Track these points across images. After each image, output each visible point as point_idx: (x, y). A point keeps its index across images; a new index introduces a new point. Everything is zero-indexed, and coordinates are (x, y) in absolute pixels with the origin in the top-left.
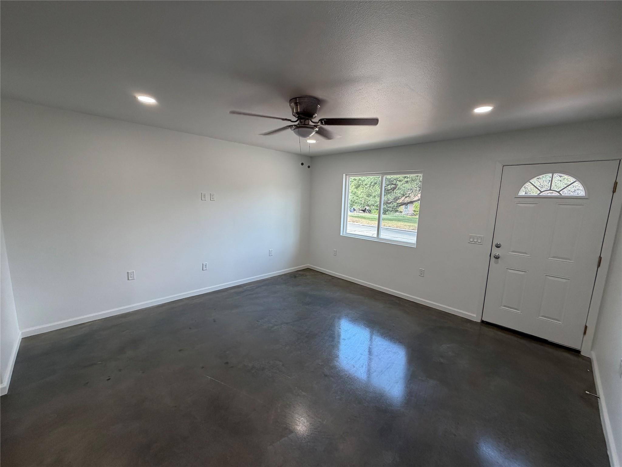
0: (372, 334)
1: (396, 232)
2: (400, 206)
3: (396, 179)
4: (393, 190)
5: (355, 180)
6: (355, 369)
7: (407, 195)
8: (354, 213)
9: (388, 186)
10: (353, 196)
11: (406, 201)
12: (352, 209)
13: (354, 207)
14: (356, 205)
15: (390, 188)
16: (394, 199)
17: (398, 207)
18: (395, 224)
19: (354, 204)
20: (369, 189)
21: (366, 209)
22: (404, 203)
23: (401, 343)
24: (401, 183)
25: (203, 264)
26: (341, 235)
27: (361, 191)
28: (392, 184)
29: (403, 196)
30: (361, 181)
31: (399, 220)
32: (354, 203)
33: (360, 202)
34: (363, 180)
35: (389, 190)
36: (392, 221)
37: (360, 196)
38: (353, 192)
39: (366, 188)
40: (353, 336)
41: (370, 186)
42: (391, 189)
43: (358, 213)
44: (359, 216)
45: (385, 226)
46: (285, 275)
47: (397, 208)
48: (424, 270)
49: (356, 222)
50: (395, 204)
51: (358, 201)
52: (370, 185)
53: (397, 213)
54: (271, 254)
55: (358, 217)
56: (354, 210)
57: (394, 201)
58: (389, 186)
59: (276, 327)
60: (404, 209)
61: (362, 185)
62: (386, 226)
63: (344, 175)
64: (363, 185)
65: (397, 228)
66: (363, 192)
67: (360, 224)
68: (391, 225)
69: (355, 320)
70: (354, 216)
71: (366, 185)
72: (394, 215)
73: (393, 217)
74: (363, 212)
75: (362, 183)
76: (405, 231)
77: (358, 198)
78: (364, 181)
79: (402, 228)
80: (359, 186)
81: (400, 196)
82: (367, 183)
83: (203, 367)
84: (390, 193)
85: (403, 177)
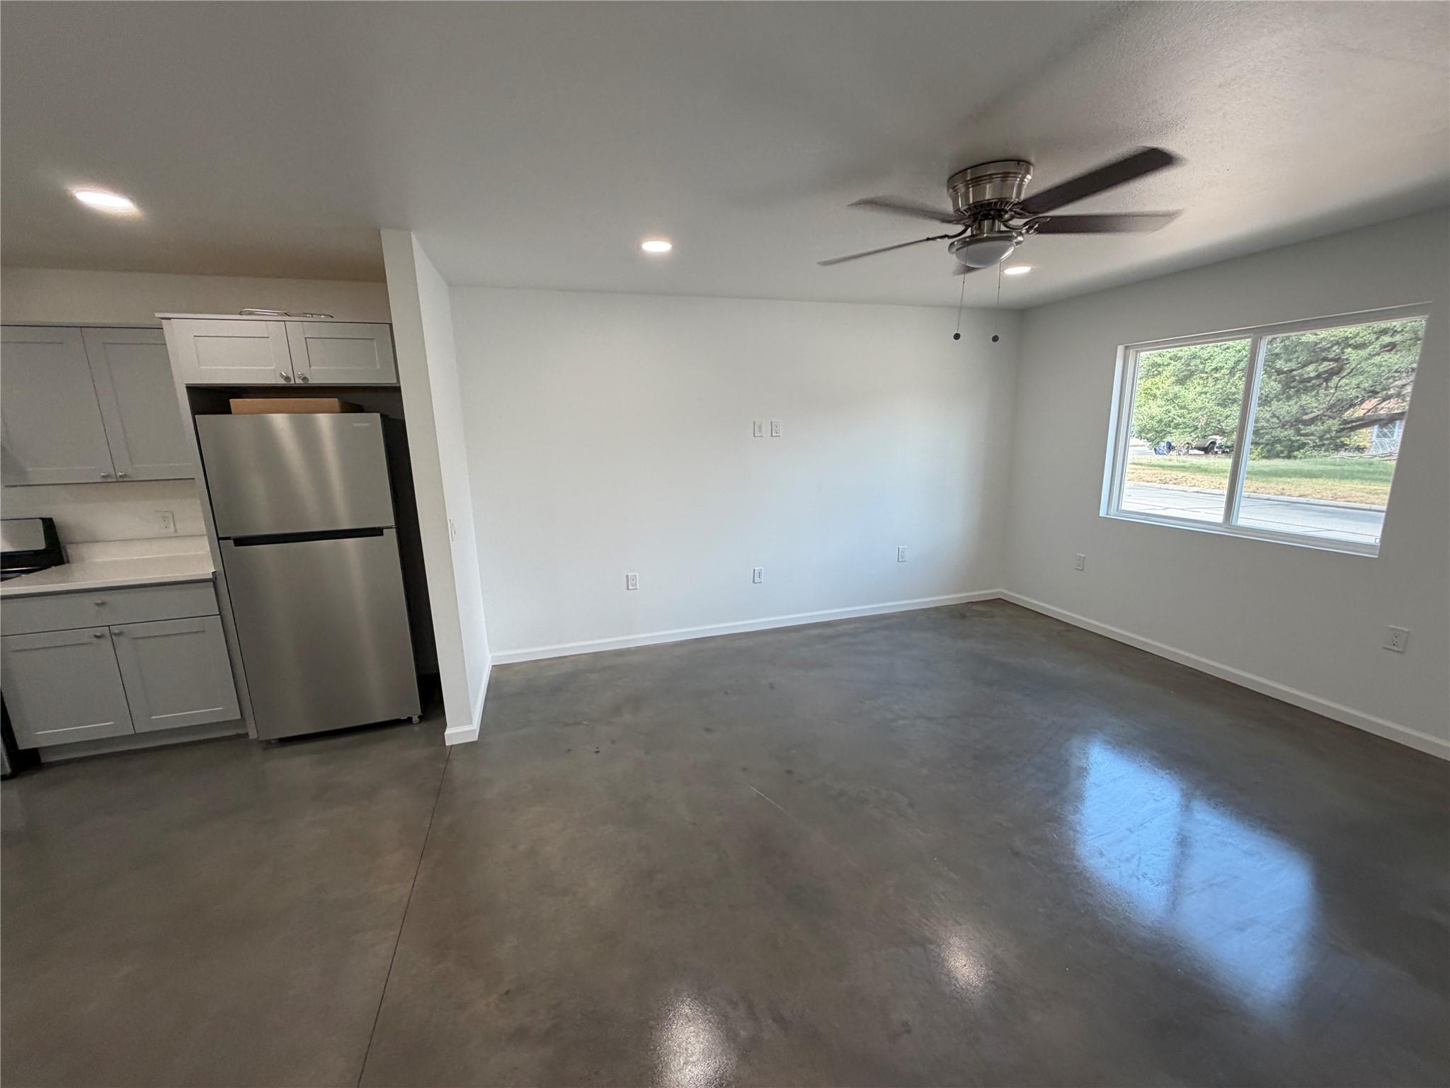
0: (1188, 797)
1: (1325, 512)
2: (1353, 429)
3: (1345, 343)
4: (1327, 380)
5: (1176, 358)
6: (1104, 859)
7: (1392, 391)
8: (1167, 457)
9: (1305, 366)
10: (1165, 408)
11: (1381, 412)
12: (1163, 444)
13: (1168, 439)
14: (1177, 432)
15: (1312, 375)
16: (1331, 407)
17: (1344, 432)
18: (1326, 489)
19: (1168, 429)
20: (1227, 383)
21: (1213, 443)
22: (1375, 418)
23: (1277, 831)
24: (1363, 353)
25: (754, 570)
26: (1101, 515)
27: (1199, 389)
28: (1326, 359)
29: (1369, 397)
30: (1198, 361)
31: (1350, 476)
32: (1170, 426)
33: (1191, 423)
34: (1206, 356)
35: (1309, 380)
36: (1316, 478)
37: (1191, 407)
38: (1167, 394)
39: (1217, 379)
40: (1111, 781)
41: (1232, 373)
42: (1318, 377)
43: (1182, 458)
44: (1187, 464)
45: (1282, 494)
46: (937, 609)
47: (1339, 437)
48: (1408, 633)
49: (1175, 484)
50: (1334, 424)
51: (1185, 420)
52: (1233, 368)
53: (1343, 453)
54: (902, 558)
55: (1183, 468)
56: (1170, 447)
57: (1328, 413)
58: (1311, 368)
59: (901, 722)
60: (1374, 438)
61: (1203, 372)
62: (1289, 495)
63: (1120, 349)
64: (1206, 373)
65: (1336, 499)
66: (1206, 393)
67: (1186, 488)
68: (1309, 492)
69: (1125, 744)
70: (1169, 466)
71: (1216, 370)
72: (1329, 459)
73: (1322, 467)
74: (1203, 453)
75: (1201, 366)
76: (1370, 510)
77: (1185, 411)
78: (1209, 358)
79: (1355, 499)
80: (1192, 374)
81: (1357, 397)
82: (1220, 364)
83: (745, 769)
84: (1313, 388)
85: (1375, 333)
